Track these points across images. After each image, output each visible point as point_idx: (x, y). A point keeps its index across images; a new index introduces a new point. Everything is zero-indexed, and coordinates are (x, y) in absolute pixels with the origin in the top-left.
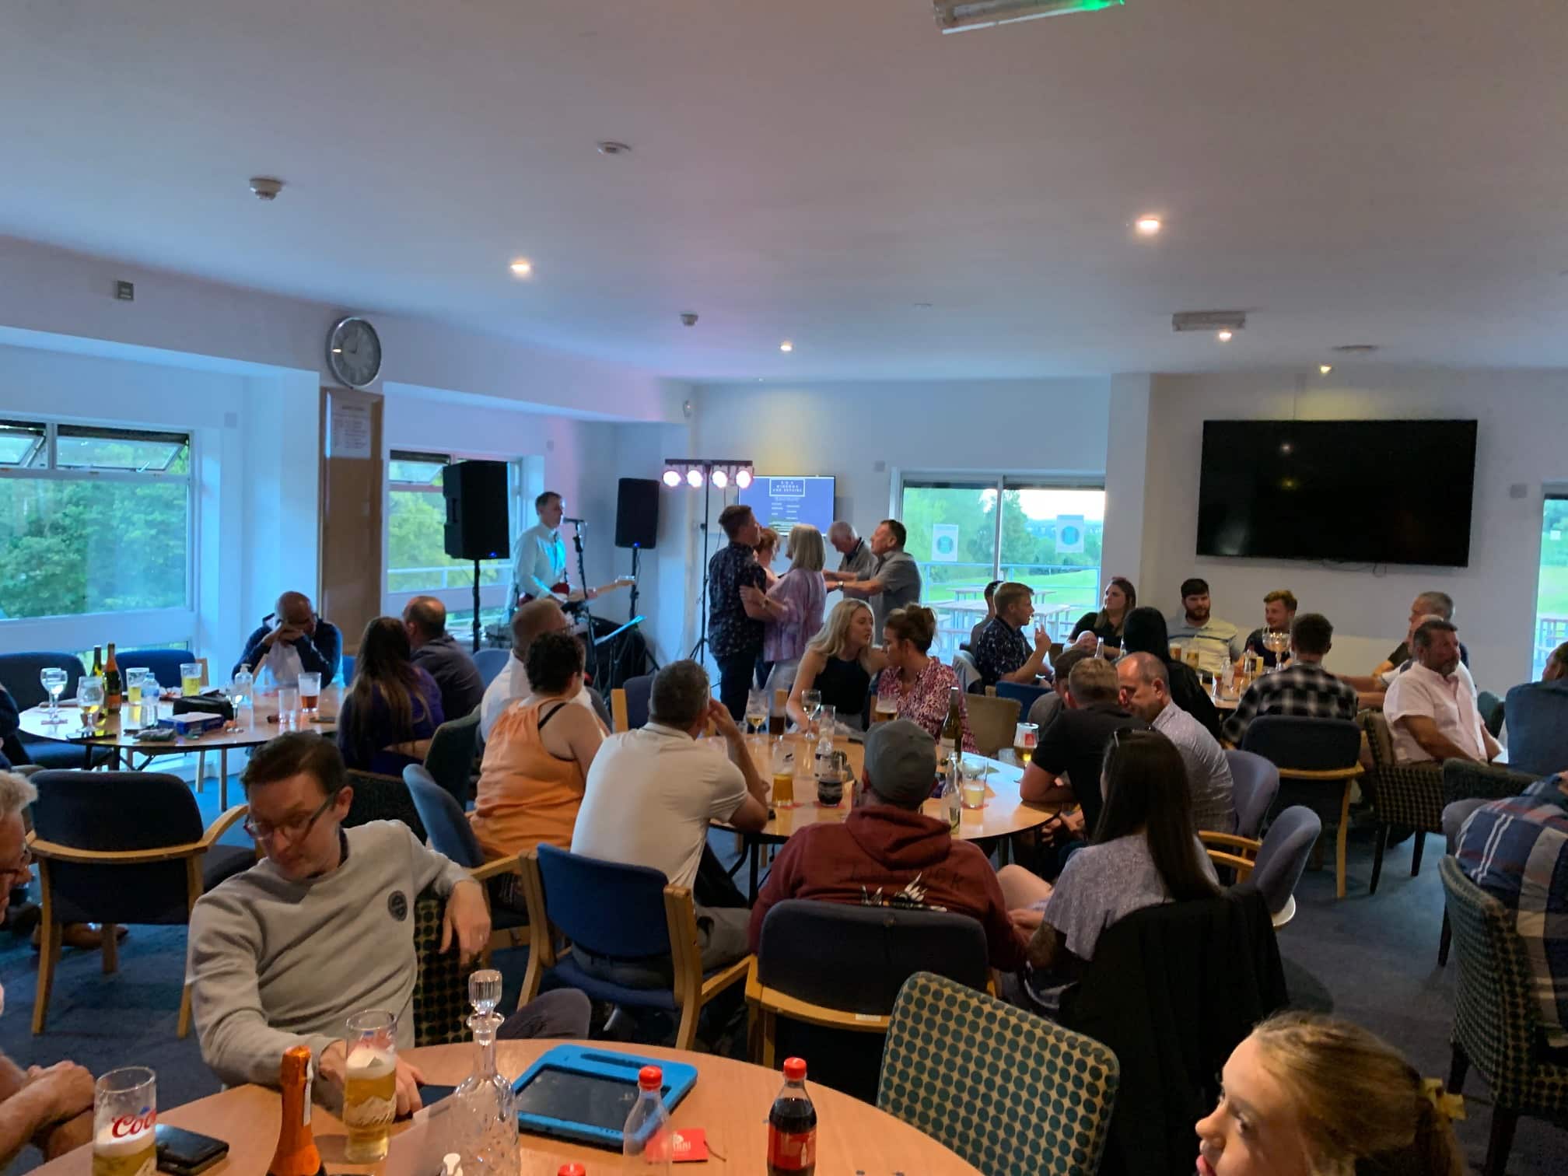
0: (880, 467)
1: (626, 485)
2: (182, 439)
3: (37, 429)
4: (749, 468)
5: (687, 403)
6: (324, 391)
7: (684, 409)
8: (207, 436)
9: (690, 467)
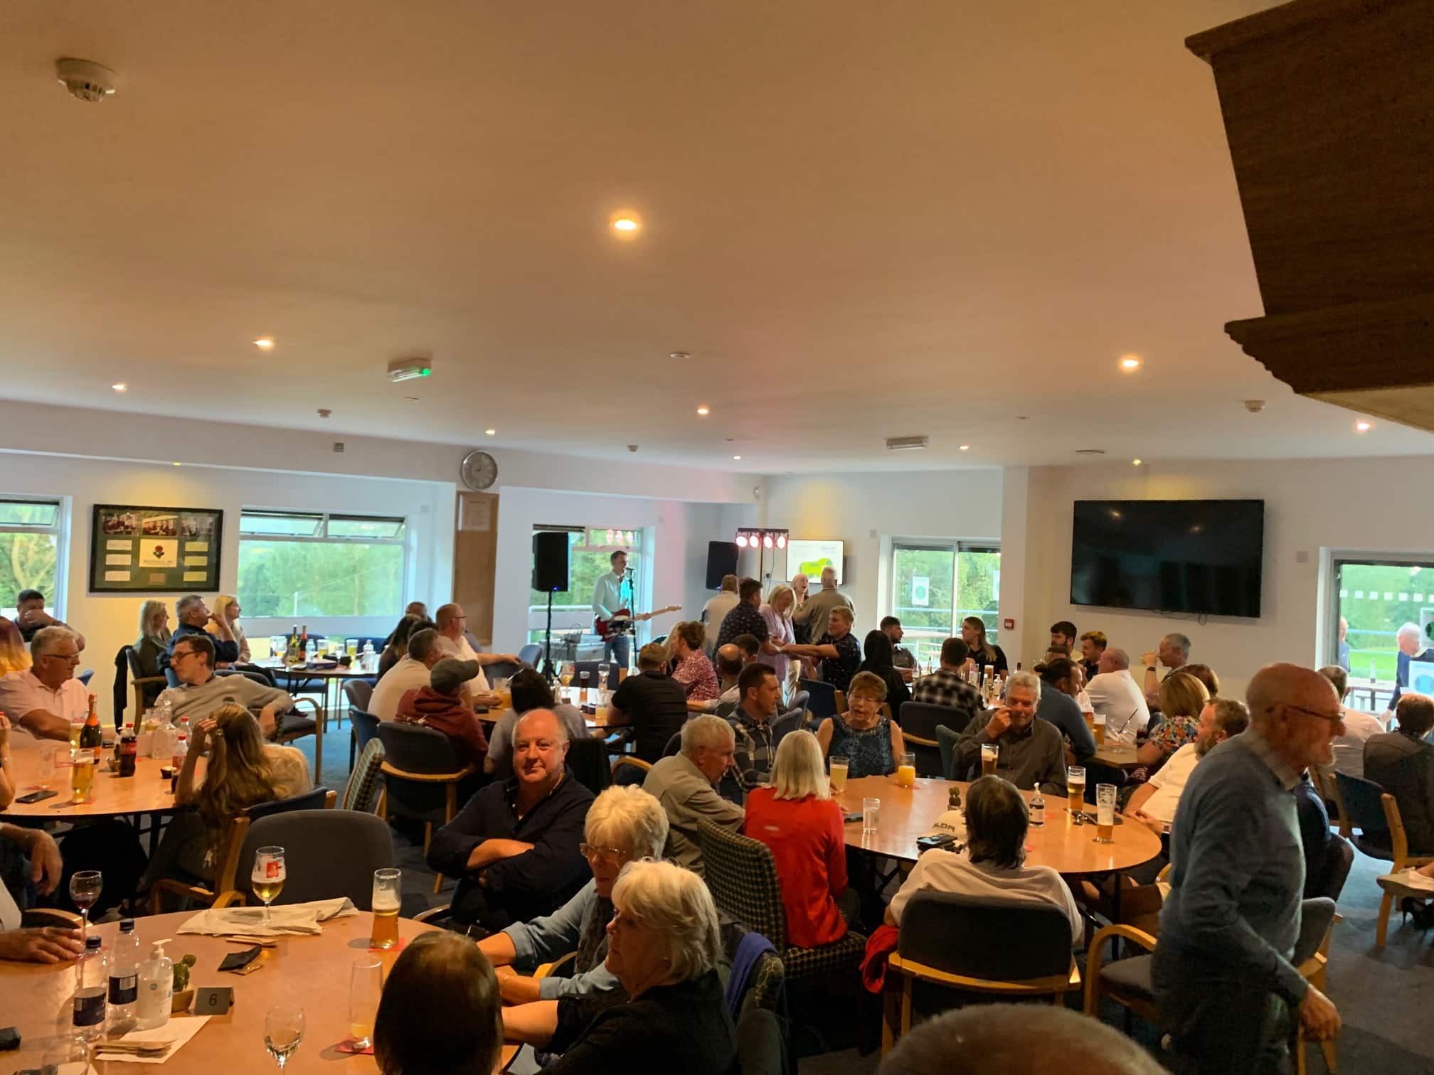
0: (873, 534)
1: (714, 546)
2: (401, 520)
3: (318, 516)
4: (786, 534)
5: (757, 489)
6: (459, 494)
7: (754, 492)
8: (412, 518)
9: (753, 533)
